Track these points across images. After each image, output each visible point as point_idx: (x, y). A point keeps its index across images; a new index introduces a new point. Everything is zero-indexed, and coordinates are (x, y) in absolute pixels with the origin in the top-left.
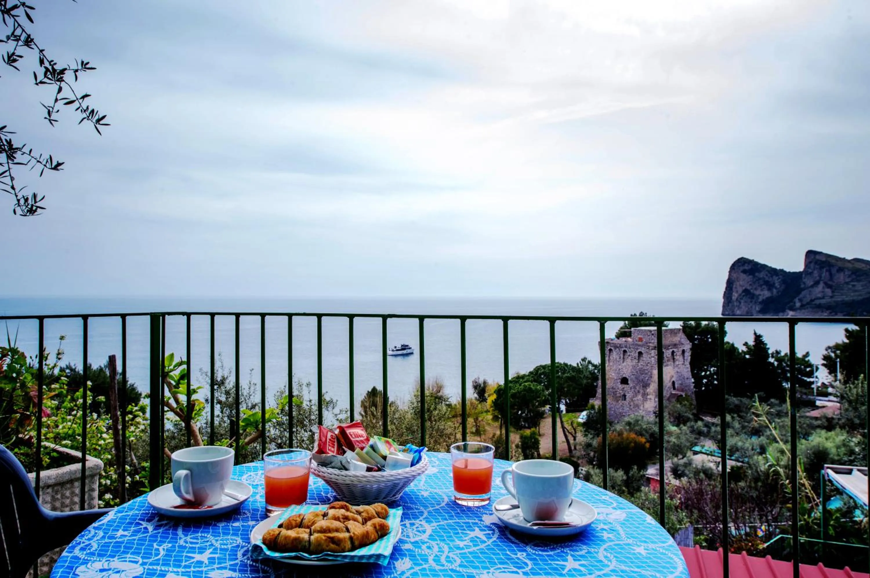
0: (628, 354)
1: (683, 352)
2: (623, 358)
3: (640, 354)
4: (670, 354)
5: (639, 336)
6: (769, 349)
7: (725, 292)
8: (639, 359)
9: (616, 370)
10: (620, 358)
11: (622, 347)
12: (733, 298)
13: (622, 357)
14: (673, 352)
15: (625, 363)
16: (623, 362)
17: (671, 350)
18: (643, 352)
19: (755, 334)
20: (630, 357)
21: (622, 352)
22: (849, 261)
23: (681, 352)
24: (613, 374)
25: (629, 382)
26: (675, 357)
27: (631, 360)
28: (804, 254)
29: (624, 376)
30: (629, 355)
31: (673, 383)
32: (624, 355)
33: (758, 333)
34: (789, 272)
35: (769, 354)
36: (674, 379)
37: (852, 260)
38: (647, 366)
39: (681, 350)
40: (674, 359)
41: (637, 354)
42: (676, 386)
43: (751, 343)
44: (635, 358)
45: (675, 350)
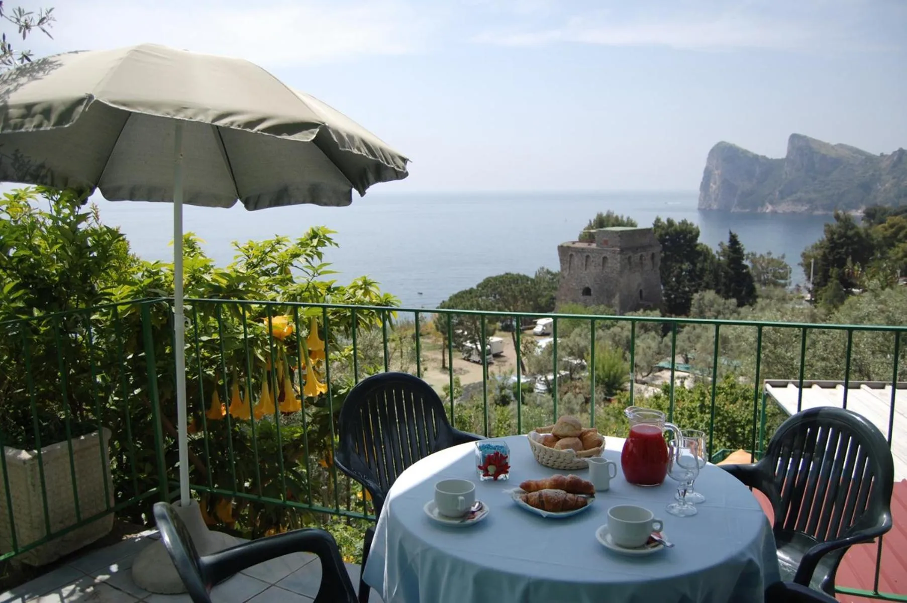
0: (592, 259)
1: (653, 256)
2: (586, 265)
3: (605, 258)
4: (639, 258)
5: (605, 239)
6: (744, 249)
7: (702, 183)
8: (603, 265)
9: (577, 279)
10: (582, 264)
11: (585, 252)
12: (711, 190)
13: (584, 263)
14: (641, 256)
15: (588, 271)
16: (586, 269)
17: (639, 254)
18: (608, 257)
19: (730, 233)
20: (593, 264)
21: (585, 258)
22: (833, 147)
23: (649, 256)
24: (574, 284)
25: (592, 292)
26: (644, 262)
27: (595, 266)
28: (788, 137)
29: (587, 285)
30: (593, 261)
31: (641, 291)
32: (587, 261)
33: (734, 232)
34: (772, 159)
35: (744, 255)
36: (641, 288)
37: (835, 145)
38: (613, 272)
39: (650, 253)
40: (642, 263)
41: (601, 259)
42: (644, 294)
43: (727, 243)
44: (599, 265)
45: (644, 253)
